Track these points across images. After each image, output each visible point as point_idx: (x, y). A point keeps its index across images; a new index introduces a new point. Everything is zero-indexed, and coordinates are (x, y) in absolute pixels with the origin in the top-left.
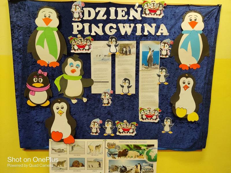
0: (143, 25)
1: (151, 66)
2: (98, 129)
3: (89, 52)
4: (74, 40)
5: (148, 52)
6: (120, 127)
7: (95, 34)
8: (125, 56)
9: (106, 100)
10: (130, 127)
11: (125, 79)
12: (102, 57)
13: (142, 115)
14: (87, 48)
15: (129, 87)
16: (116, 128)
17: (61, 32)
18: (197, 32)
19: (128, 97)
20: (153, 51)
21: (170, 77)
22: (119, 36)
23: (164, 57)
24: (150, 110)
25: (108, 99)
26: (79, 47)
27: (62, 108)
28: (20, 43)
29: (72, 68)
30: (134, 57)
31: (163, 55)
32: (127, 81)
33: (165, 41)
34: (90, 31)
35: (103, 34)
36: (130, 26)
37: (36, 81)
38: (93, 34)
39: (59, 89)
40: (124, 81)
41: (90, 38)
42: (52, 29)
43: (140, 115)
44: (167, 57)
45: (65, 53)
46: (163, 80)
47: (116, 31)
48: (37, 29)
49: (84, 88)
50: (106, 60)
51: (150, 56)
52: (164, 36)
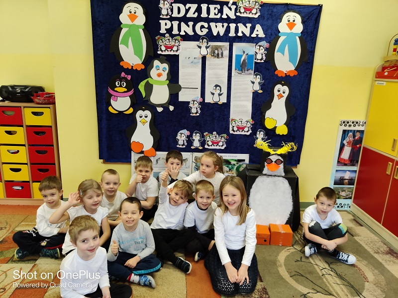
0: (237, 26)
1: (245, 71)
2: (185, 141)
3: (177, 54)
4: (162, 40)
5: (242, 56)
6: (209, 140)
7: (184, 34)
8: (216, 59)
9: (195, 109)
10: (220, 140)
11: (217, 86)
12: (192, 59)
13: (233, 127)
14: (175, 48)
15: (220, 95)
16: (205, 141)
17: (148, 31)
18: (296, 34)
19: (218, 106)
20: (247, 54)
21: (264, 85)
22: (210, 37)
23: (259, 61)
24: (241, 121)
25: (197, 108)
26: (167, 48)
27: (146, 117)
28: (102, 41)
29: (159, 72)
30: (227, 60)
31: (258, 59)
32: (218, 87)
33: (260, 44)
34: (179, 30)
35: (193, 34)
36: (223, 26)
37: (118, 84)
38: (182, 33)
39: (144, 95)
40: (215, 88)
41: (179, 38)
42: (138, 27)
43: (231, 126)
44: (263, 61)
45: (152, 54)
46: (257, 87)
47: (207, 30)
48: (122, 26)
49: (171, 95)
50: (195, 63)
51: (244, 60)
52: (260, 38)
